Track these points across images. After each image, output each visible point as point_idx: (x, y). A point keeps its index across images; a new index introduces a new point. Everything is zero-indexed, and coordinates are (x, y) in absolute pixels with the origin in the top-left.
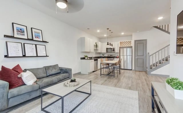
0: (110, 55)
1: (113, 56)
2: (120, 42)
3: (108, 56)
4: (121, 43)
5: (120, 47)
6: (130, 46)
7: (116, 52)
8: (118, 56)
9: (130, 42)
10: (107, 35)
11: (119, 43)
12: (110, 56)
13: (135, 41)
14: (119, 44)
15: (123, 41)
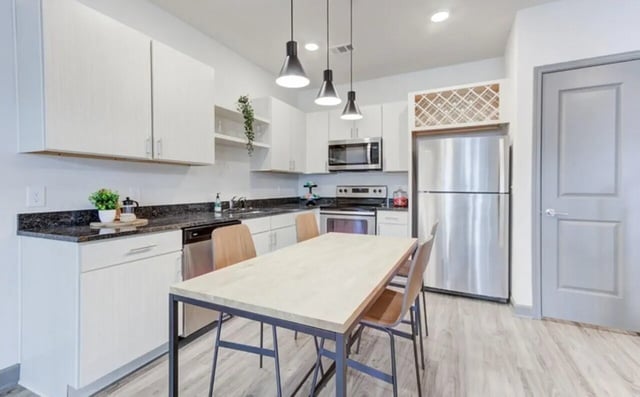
0: (355, 191)
1: (370, 194)
2: (417, 99)
3: (343, 195)
4: (424, 104)
5: (415, 134)
6: (487, 121)
7: (388, 167)
8: (400, 196)
9: (492, 94)
10: (320, 44)
11: (412, 105)
12: (350, 194)
13: (543, 74)
14: (412, 111)
15: (438, 90)
